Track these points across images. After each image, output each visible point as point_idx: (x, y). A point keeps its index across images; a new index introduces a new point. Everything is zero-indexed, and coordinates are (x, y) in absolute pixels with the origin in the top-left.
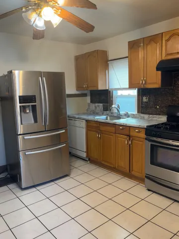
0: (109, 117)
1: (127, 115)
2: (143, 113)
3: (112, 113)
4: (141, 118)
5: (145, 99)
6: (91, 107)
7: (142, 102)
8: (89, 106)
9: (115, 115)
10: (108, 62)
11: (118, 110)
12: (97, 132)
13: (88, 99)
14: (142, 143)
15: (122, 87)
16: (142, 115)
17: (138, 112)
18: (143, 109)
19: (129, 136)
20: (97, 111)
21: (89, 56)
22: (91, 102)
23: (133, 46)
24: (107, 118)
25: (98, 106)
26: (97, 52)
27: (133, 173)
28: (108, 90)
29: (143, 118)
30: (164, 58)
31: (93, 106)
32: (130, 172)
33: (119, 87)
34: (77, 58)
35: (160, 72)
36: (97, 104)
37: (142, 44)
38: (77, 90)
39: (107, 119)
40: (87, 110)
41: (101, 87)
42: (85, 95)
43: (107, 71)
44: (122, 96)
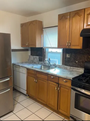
0: (43, 66)
1: (55, 66)
2: (66, 65)
3: (45, 63)
4: (65, 69)
5: (68, 56)
6: (31, 58)
7: (66, 58)
8: (30, 57)
9: (47, 65)
10: (43, 29)
11: (49, 62)
12: (34, 77)
13: (29, 53)
14: (68, 90)
15: (52, 47)
16: (66, 66)
17: (63, 64)
18: (66, 62)
19: (58, 84)
20: (35, 61)
21: (30, 24)
22: (31, 55)
23: (62, 18)
24: (41, 67)
25: (36, 58)
26: (36, 21)
27: (60, 111)
28: (42, 48)
29: (66, 69)
30: (85, 27)
31: (32, 57)
32: (58, 109)
33: (50, 46)
34: (22, 25)
35: (82, 38)
36: (35, 57)
37: (69, 17)
38: (22, 47)
39: (41, 69)
40: (28, 60)
41: (38, 46)
42: (27, 50)
43: (42, 35)
44: (52, 52)
